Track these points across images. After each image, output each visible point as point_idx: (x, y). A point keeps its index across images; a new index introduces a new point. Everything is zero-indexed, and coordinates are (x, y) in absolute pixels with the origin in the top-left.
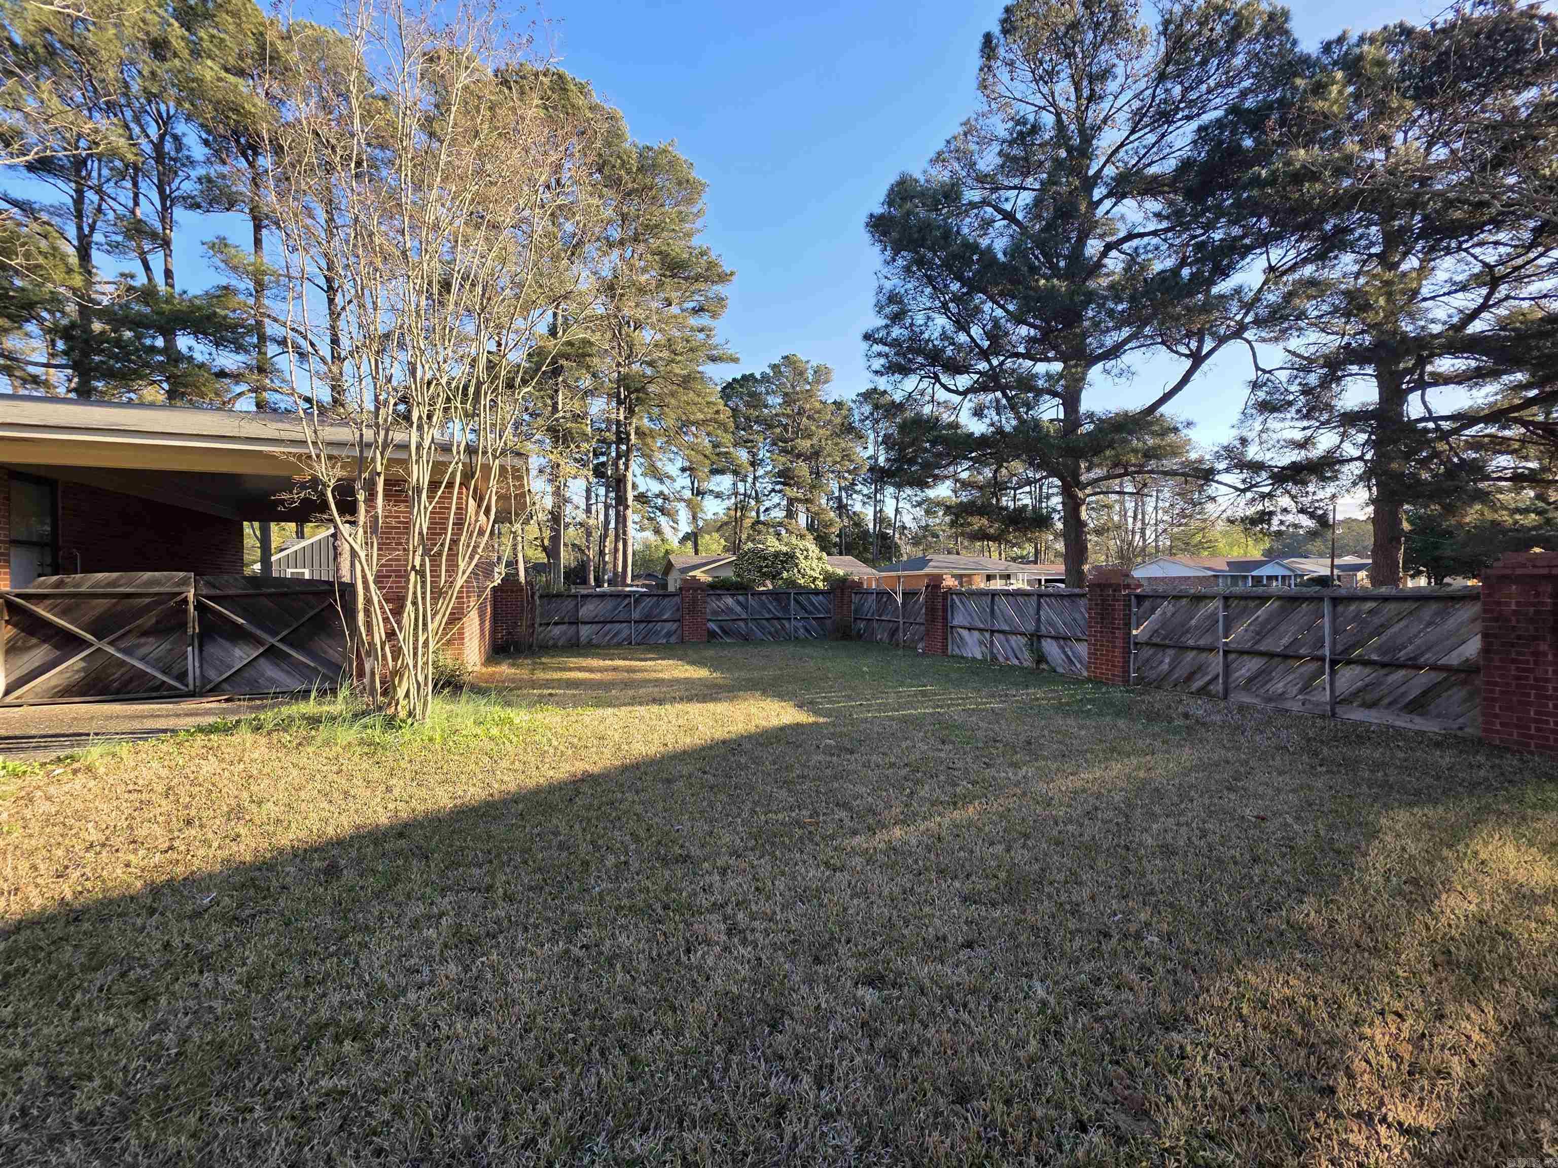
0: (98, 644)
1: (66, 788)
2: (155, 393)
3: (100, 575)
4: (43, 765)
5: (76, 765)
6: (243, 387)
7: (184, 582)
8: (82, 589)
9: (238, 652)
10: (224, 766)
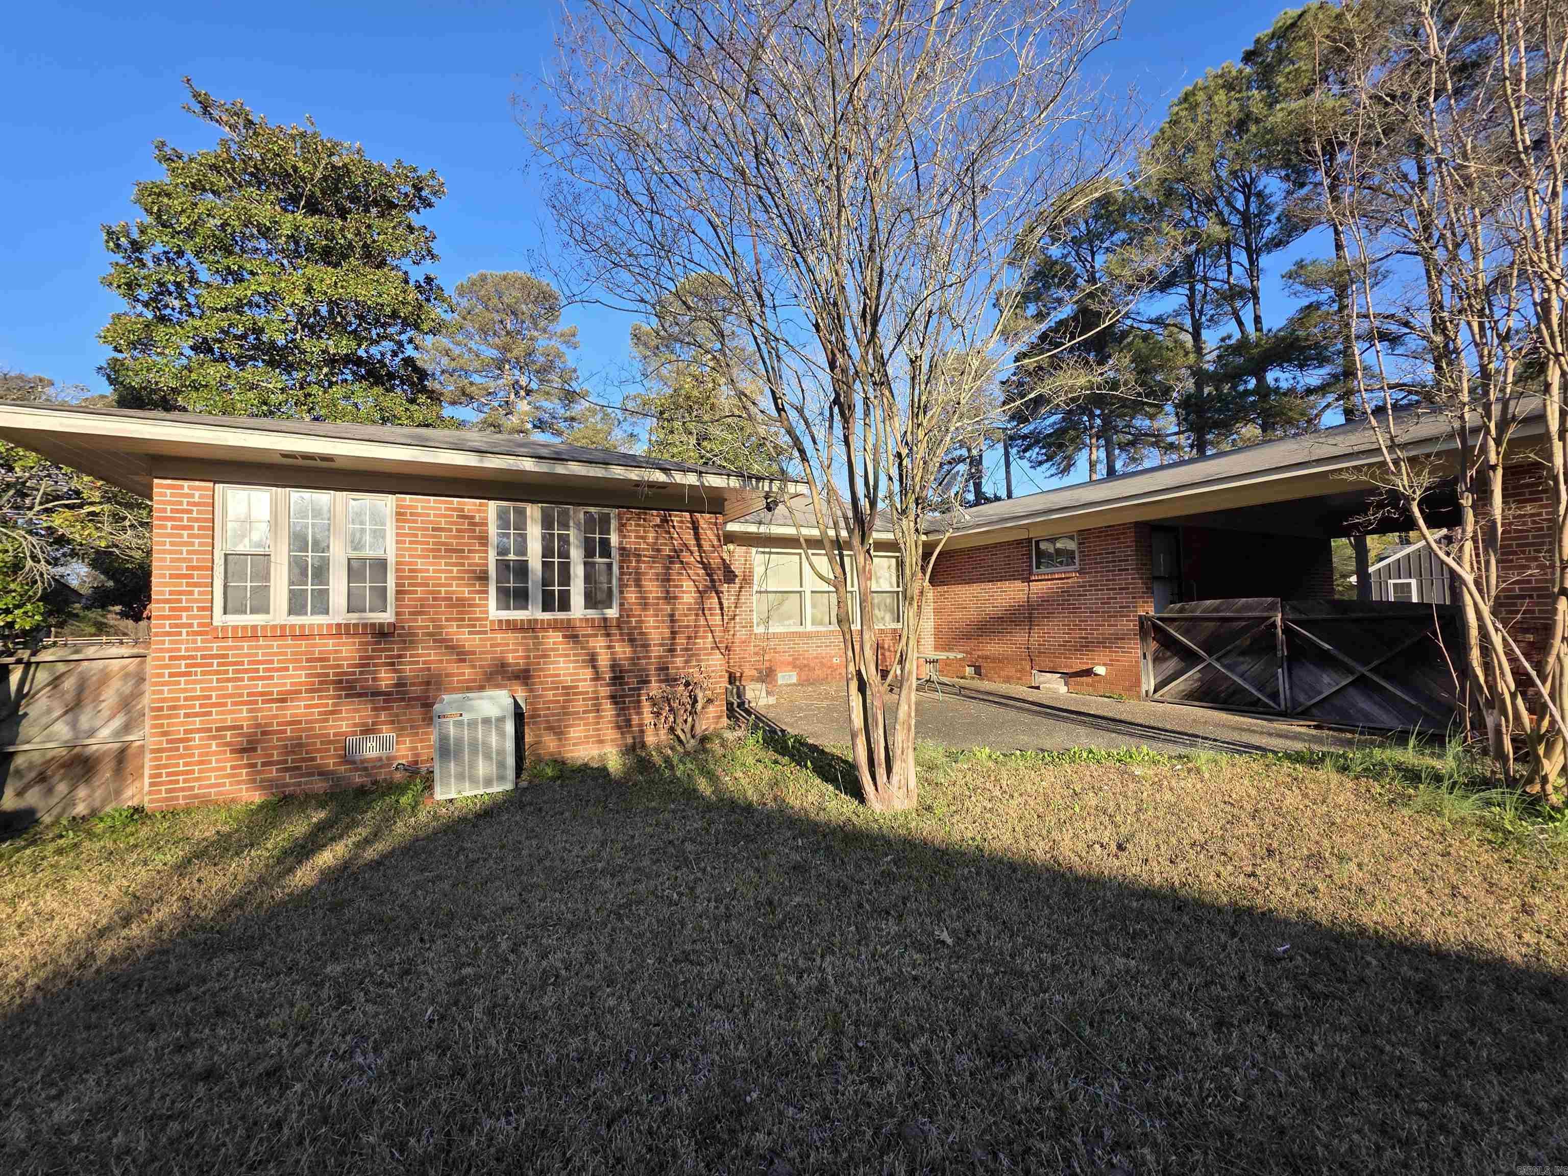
0: (1209, 661)
1: (1182, 784)
2: (1251, 431)
3: (1208, 602)
4: (1170, 758)
5: (1190, 765)
6: (1330, 398)
7: (1272, 607)
8: (1197, 614)
9: (1326, 679)
10: (1307, 802)
